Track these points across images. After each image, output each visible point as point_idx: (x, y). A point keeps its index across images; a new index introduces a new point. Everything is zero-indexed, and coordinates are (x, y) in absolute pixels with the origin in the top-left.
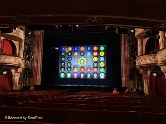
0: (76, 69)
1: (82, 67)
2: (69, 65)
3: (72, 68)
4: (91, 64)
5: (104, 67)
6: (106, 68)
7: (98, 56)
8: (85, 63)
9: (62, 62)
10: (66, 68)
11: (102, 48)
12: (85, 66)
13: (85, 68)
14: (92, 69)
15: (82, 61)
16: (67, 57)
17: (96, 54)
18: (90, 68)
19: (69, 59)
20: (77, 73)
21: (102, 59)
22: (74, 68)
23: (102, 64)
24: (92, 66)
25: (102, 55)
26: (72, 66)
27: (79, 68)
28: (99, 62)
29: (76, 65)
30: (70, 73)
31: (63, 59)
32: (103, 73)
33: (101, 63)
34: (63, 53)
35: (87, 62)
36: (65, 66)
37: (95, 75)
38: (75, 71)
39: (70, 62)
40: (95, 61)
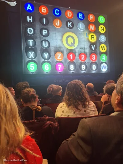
0: (59, 54)
1: (71, 52)
2: (45, 45)
3: (52, 53)
4: (86, 45)
5: (106, 53)
7: (97, 32)
8: (76, 44)
9: (28, 37)
10: (39, 52)
11: (102, 19)
12: (77, 50)
13: (77, 54)
14: (88, 55)
15: (70, 41)
16: (38, 27)
17: (92, 28)
18: (85, 54)
19: (45, 32)
20: (61, 63)
21: (103, 38)
22: (56, 51)
23: (103, 48)
24: (87, 51)
25: (102, 32)
26: (52, 48)
27: (65, 54)
28: (98, 44)
29: (60, 47)
30: (49, 62)
31: (30, 31)
32: (105, 63)
33: (102, 45)
34: (30, 18)
35: (79, 41)
36: (36, 48)
37: (94, 67)
38: (58, 58)
39: (47, 38)
40: (93, 41)
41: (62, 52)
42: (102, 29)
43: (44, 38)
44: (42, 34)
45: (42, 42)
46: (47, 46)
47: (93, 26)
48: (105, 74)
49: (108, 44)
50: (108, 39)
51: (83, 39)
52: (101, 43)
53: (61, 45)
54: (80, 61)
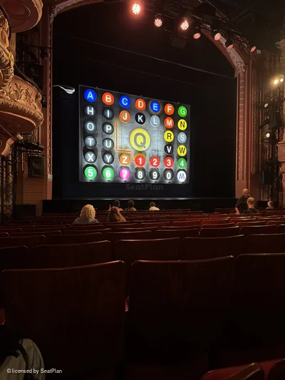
0: (125, 158)
1: (141, 154)
2: (108, 145)
3: (116, 156)
4: (160, 146)
5: (185, 157)
6: (189, 158)
7: (175, 129)
8: (147, 145)
9: (86, 134)
10: (100, 154)
11: (183, 111)
12: (148, 153)
13: (147, 159)
14: (162, 159)
16: (100, 121)
17: (170, 123)
18: (158, 158)
19: (108, 128)
20: (127, 168)
21: (183, 138)
22: (121, 153)
23: (182, 151)
24: (162, 153)
25: (182, 129)
26: (116, 150)
28: (175, 145)
29: (126, 147)
30: (111, 167)
31: (90, 126)
32: (184, 170)
34: (91, 109)
35: (151, 141)
36: (96, 148)
37: (169, 175)
38: (124, 162)
39: (110, 136)
40: (169, 140)
41: (129, 155)
42: (182, 125)
43: (107, 136)
44: (104, 130)
45: (104, 141)
46: (110, 146)
47: (171, 121)
48: (183, 185)
49: (188, 145)
50: (189, 139)
51: (156, 138)
52: (179, 144)
53: (128, 145)
54: (151, 167)
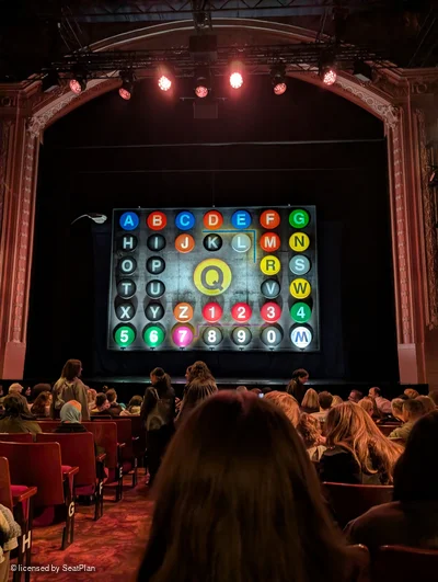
0: (184, 308)
1: (212, 301)
2: (155, 290)
3: (169, 306)
4: (249, 283)
5: (308, 301)
6: (316, 302)
7: (284, 252)
8: (226, 284)
9: (121, 278)
10: (140, 306)
11: (299, 218)
12: (227, 298)
13: (227, 306)
14: (256, 307)
15: (212, 277)
16: (143, 255)
17: (271, 242)
18: (248, 305)
19: (156, 265)
20: (188, 326)
21: (300, 265)
22: (177, 303)
23: (300, 288)
24: (254, 297)
25: (299, 248)
26: (169, 297)
27: (198, 306)
28: (285, 279)
29: (188, 292)
30: (160, 325)
31: (127, 266)
32: (306, 325)
33: (297, 282)
34: (128, 240)
35: (234, 277)
36: (135, 298)
37: (272, 337)
38: (181, 316)
39: (159, 277)
40: (271, 272)
41: (192, 303)
42: (300, 242)
43: (154, 277)
44: (149, 269)
45: (148, 286)
46: (158, 292)
47: (274, 239)
48: (302, 354)
49: (315, 278)
50: (315, 265)
51: (244, 272)
52: (293, 277)
53: (191, 288)
54: (233, 322)
